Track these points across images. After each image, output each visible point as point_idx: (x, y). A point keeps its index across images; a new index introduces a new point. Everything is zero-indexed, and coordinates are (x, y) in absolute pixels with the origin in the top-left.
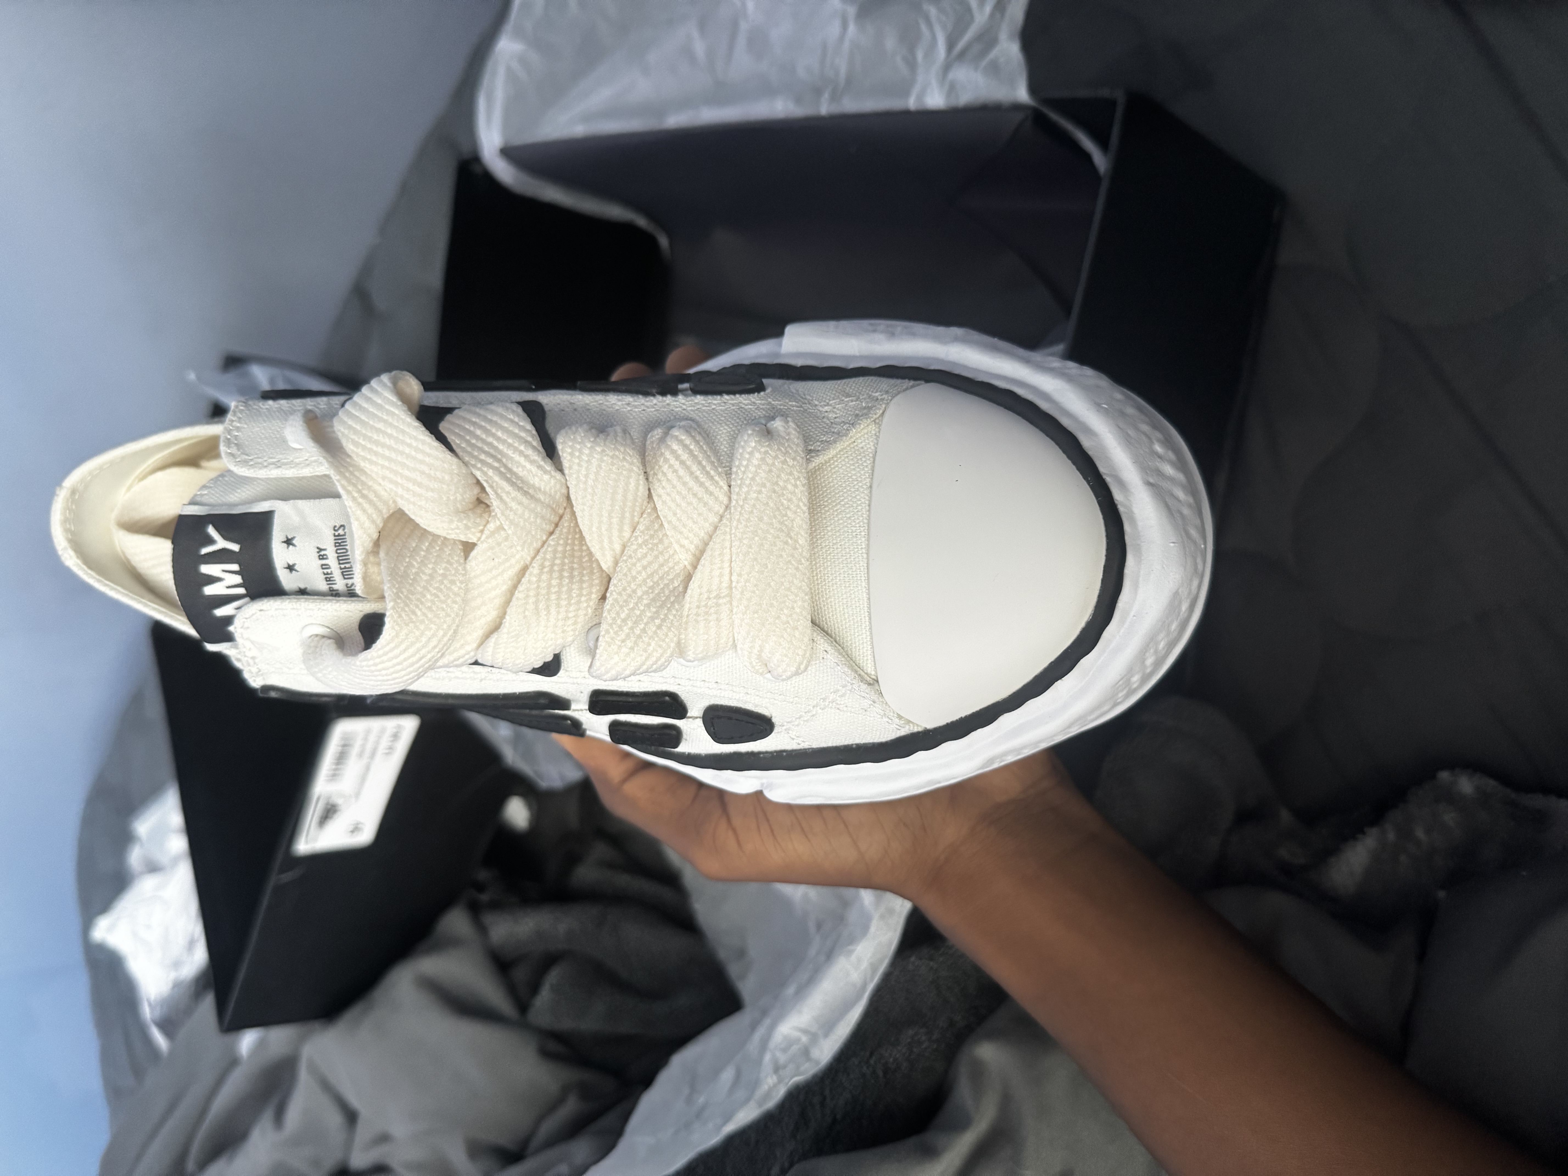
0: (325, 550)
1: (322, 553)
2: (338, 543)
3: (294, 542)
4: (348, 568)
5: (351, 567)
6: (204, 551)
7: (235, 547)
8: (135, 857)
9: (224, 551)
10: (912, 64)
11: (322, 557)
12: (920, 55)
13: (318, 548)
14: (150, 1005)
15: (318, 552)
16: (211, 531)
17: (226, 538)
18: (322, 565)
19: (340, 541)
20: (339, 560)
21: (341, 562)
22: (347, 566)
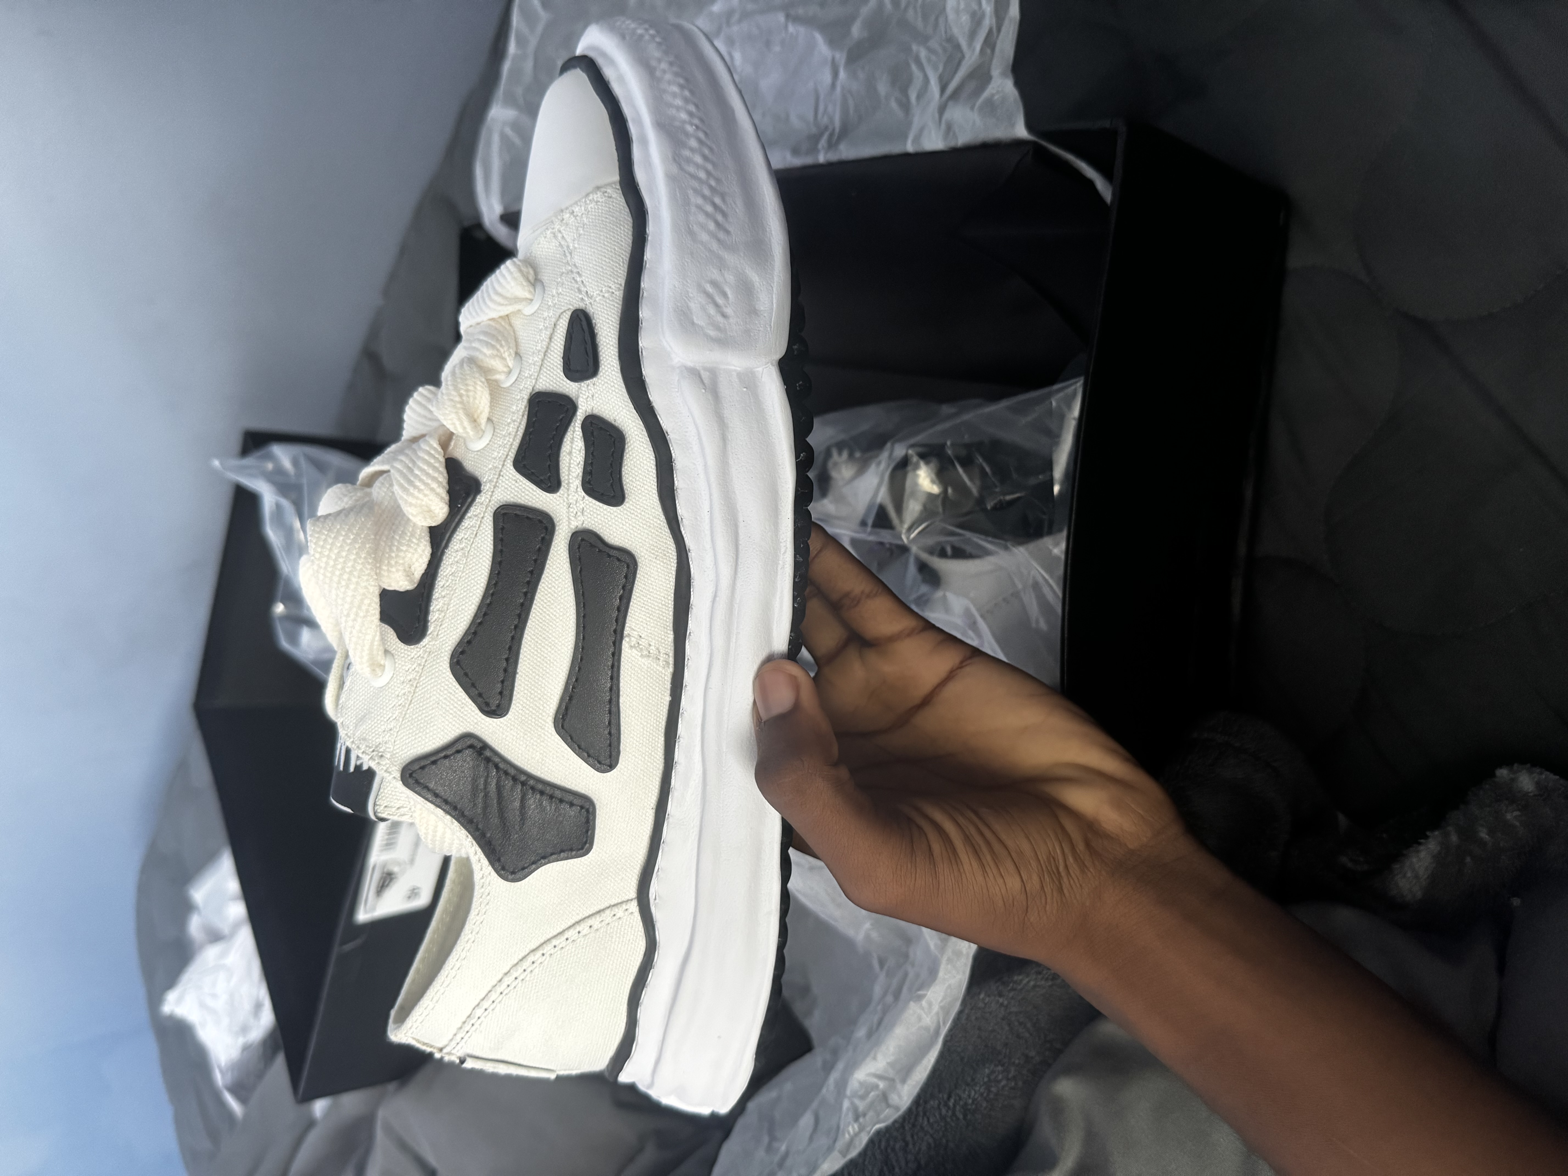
8: (195, 926)
10: (906, 106)
12: (913, 97)
14: (221, 1071)
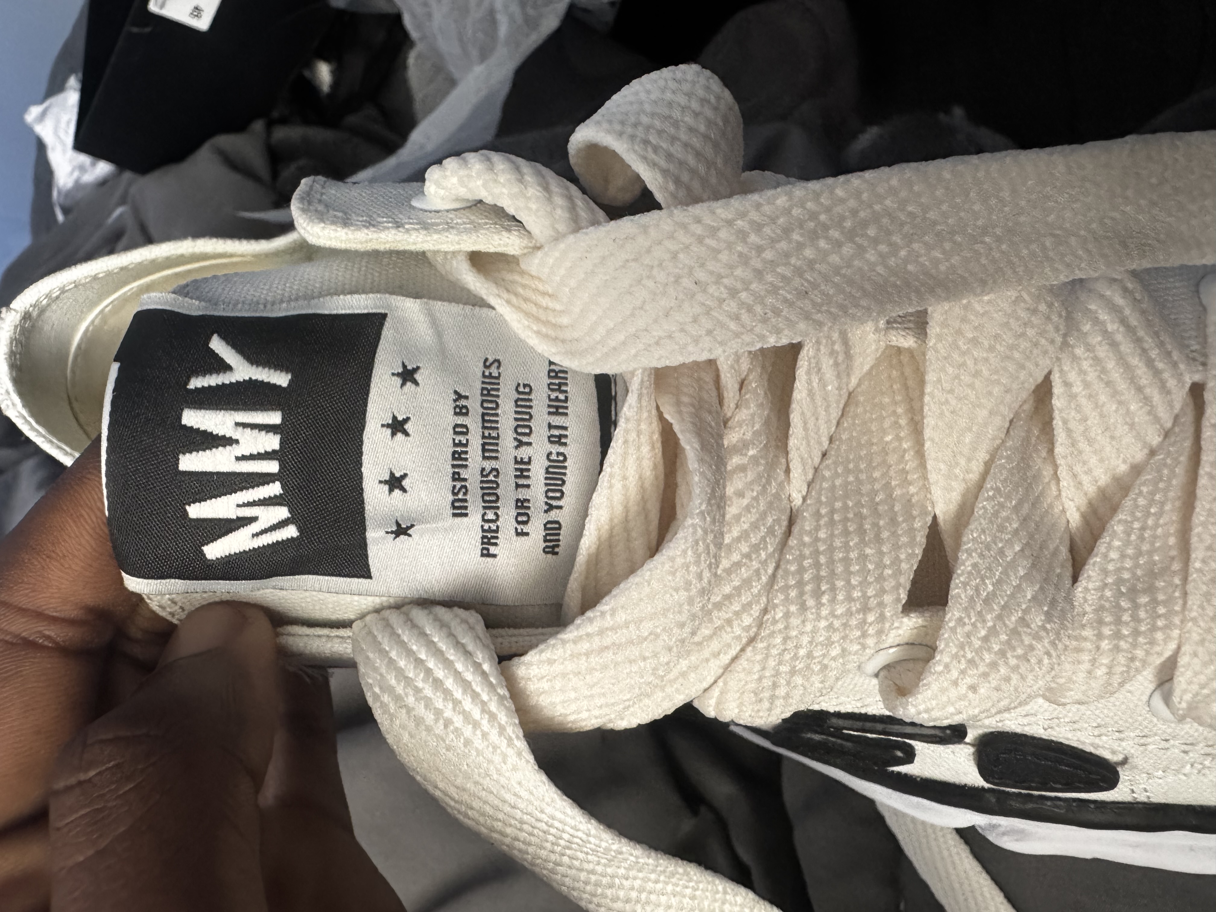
0: (466, 397)
1: (463, 402)
2: (486, 389)
3: (418, 376)
4: (494, 438)
5: (498, 438)
6: (196, 383)
7: (282, 379)
9: (251, 385)
11: (461, 411)
13: (456, 392)
15: (455, 401)
16: (217, 345)
17: (253, 359)
18: (457, 426)
19: (489, 387)
20: (484, 421)
21: (486, 425)
22: (494, 434)
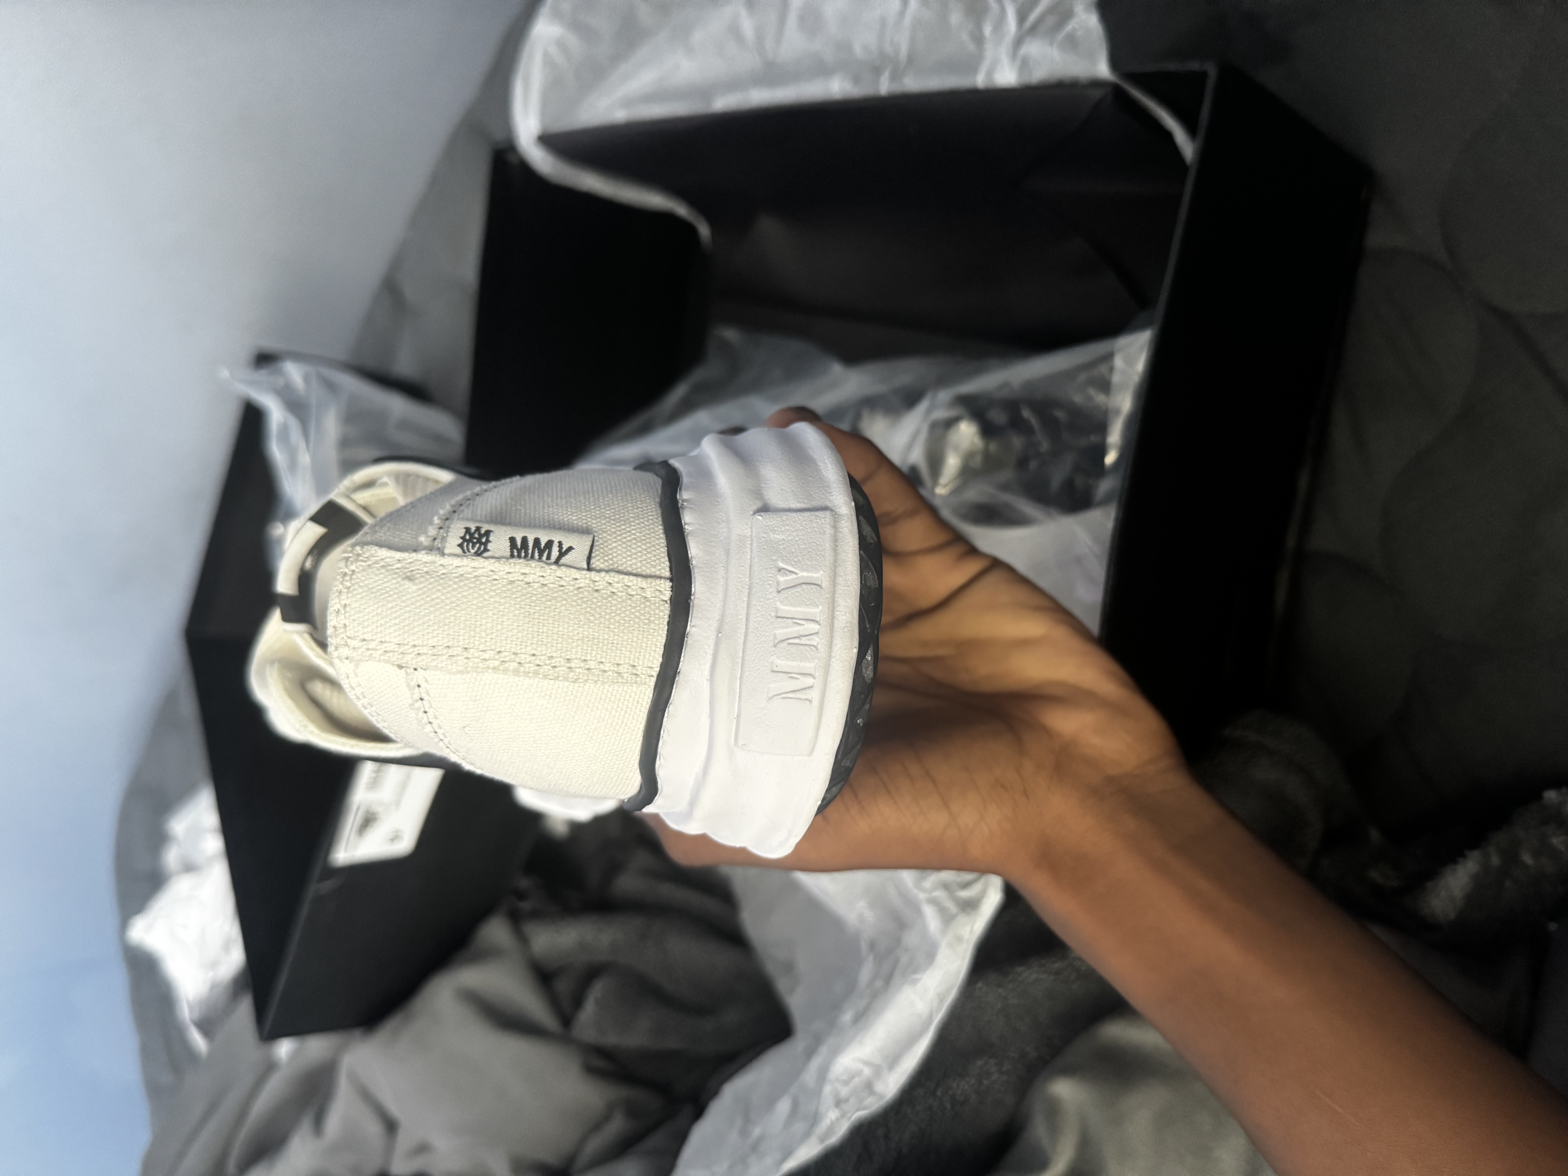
10: (979, 39)
12: (987, 30)
14: (188, 1004)
